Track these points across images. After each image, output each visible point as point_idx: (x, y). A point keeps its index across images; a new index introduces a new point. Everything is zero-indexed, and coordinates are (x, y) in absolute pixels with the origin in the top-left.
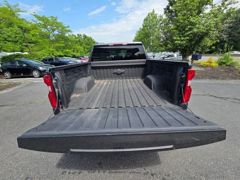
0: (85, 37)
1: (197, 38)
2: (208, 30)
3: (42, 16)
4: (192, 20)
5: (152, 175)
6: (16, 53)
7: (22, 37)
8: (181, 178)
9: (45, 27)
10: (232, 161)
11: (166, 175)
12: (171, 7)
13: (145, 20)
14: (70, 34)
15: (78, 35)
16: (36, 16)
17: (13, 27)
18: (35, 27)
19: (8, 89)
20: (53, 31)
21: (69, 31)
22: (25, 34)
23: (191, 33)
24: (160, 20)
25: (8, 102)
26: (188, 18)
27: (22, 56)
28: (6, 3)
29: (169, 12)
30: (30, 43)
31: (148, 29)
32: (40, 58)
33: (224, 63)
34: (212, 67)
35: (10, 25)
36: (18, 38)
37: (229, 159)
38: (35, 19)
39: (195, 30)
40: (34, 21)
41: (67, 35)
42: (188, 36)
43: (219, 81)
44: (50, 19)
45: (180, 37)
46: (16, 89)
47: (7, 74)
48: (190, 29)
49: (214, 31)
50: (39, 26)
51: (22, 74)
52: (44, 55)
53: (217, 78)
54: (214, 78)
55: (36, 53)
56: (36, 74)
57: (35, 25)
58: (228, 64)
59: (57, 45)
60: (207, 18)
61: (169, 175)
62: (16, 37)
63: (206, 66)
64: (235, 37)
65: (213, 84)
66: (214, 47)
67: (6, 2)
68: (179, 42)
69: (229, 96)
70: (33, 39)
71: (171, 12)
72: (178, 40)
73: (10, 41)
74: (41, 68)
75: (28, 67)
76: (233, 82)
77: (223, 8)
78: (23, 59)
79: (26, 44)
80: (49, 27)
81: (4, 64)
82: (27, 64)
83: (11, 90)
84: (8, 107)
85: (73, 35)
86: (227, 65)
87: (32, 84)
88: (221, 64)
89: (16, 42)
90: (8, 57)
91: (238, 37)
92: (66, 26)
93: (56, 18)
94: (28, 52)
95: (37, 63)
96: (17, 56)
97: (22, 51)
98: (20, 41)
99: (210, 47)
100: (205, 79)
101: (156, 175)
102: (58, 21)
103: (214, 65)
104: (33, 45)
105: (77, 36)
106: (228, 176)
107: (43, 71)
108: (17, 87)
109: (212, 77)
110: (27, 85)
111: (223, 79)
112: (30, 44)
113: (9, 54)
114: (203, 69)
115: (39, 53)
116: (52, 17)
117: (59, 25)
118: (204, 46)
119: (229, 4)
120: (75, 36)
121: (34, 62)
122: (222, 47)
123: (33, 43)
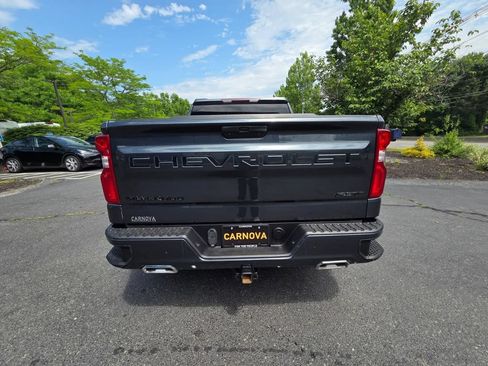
0: (176, 98)
1: (390, 101)
2: (409, 85)
3: (94, 58)
4: (378, 66)
5: (313, 355)
6: (35, 124)
7: (51, 96)
8: (375, 362)
9: (99, 77)
10: (481, 328)
11: (342, 356)
12: (338, 49)
13: (291, 71)
14: (146, 92)
15: (162, 95)
16: (84, 57)
17: (36, 77)
18: (78, 78)
19: (12, 190)
20: (114, 85)
21: (146, 86)
22: (59, 90)
23: (380, 91)
24: (320, 67)
25: (8, 214)
26: (371, 64)
27: (47, 130)
28: (29, 31)
29: (336, 57)
30: (65, 106)
31: (296, 87)
32: (82, 135)
33: (447, 152)
34: (424, 158)
35: (32, 73)
36: (42, 98)
37: (475, 324)
38: (82, 63)
39: (386, 84)
40: (78, 66)
41: (141, 94)
42: (373, 94)
43: (440, 183)
44: (110, 63)
45: (358, 98)
46: (29, 191)
47: (13, 164)
48: (377, 83)
49: (422, 86)
50: (87, 76)
51: (43, 164)
52: (91, 130)
53: (436, 177)
54: (429, 176)
55: (75, 126)
56: (72, 164)
57: (80, 72)
58: (454, 152)
59: (119, 111)
60: (406, 64)
61: (349, 357)
62: (39, 96)
63: (413, 157)
64: (462, 106)
65: (427, 187)
66: (423, 120)
67: (31, 29)
68: (357, 106)
69: (462, 208)
70: (74, 100)
71: (339, 57)
72: (355, 103)
73: (26, 103)
74: (83, 153)
75: (56, 149)
76: (466, 184)
77: (433, 49)
78: (49, 135)
79: (58, 108)
80: (106, 77)
81: (9, 144)
82: (55, 144)
83: (17, 192)
84: (8, 223)
85: (152, 95)
86: (452, 156)
87: (62, 182)
88: (440, 152)
89: (38, 105)
90: (18, 130)
91: (467, 106)
92: (139, 77)
93: (122, 63)
94: (61, 123)
95: (77, 143)
96: (38, 129)
97: (48, 121)
98: (47, 103)
99: (417, 120)
100: (412, 177)
101: (321, 355)
102: (126, 67)
103: (426, 153)
104: (72, 109)
105: (159, 97)
106: (476, 358)
107: (87, 159)
108: (29, 187)
109: (425, 175)
110: (52, 184)
111: (446, 178)
112: (66, 109)
113: (20, 125)
114: (406, 162)
115: (82, 125)
116: (115, 61)
117: (125, 75)
118: (406, 115)
119: (445, 43)
120: (156, 97)
121: (70, 141)
122: (440, 125)
123: (72, 106)
